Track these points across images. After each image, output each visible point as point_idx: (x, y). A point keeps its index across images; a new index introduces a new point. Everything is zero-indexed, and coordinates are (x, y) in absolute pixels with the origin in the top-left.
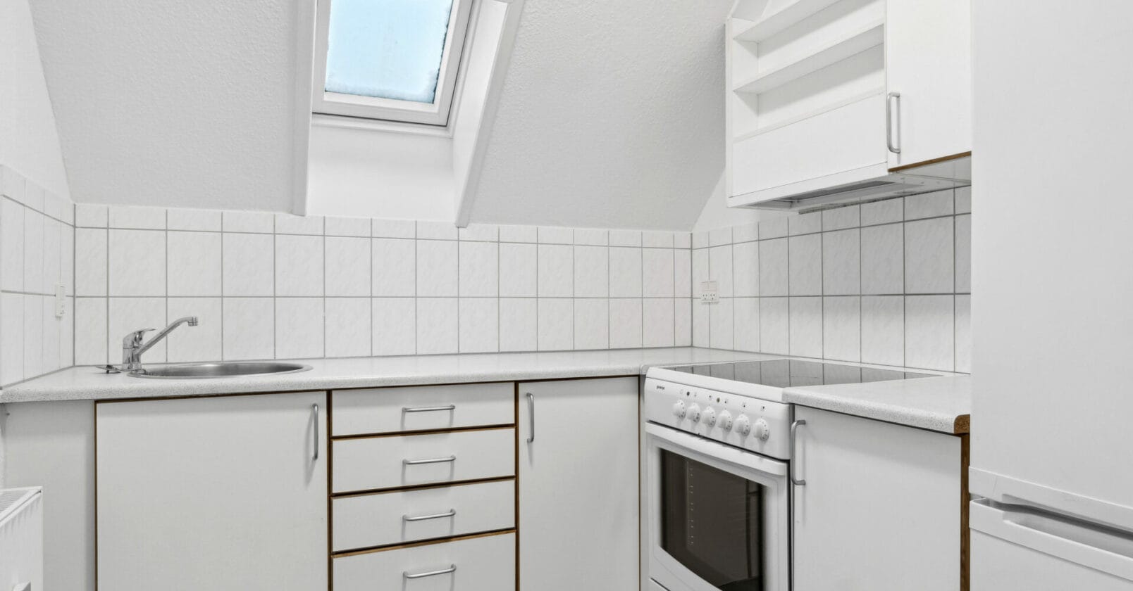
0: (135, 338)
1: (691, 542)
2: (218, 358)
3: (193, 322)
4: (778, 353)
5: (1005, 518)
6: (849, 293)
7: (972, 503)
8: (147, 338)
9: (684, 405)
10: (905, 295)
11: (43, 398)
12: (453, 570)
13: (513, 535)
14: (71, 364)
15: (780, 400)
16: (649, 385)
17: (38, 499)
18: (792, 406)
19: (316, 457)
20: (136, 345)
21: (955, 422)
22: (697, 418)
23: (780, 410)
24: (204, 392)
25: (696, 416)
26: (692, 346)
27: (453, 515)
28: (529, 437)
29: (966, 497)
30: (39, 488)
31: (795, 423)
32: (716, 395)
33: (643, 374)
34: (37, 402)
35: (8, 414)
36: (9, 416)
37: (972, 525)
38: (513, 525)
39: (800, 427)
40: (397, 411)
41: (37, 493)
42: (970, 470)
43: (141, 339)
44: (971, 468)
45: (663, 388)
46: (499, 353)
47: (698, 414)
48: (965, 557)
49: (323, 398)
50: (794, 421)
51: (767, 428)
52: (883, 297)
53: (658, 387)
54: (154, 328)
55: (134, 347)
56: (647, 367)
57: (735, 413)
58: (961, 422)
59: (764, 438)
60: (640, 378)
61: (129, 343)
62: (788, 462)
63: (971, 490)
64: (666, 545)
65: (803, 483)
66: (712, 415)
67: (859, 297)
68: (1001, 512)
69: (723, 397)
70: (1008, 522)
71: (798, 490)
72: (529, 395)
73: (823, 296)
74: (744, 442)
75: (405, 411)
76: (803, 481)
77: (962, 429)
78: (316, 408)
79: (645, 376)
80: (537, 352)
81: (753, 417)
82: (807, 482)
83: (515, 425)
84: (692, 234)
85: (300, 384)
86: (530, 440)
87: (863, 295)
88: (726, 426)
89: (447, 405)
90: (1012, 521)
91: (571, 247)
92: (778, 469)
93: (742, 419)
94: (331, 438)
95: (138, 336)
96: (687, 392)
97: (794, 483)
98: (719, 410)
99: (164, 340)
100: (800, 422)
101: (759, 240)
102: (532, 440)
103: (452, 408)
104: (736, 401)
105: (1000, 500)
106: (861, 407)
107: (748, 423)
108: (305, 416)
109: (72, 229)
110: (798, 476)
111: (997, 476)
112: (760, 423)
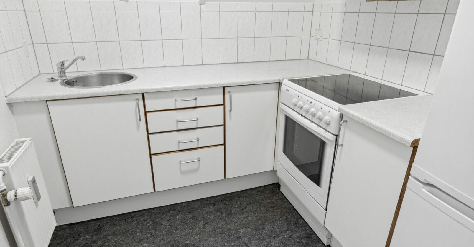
0: (61, 65)
1: (295, 151)
2: (99, 69)
3: (83, 59)
4: (345, 68)
5: (423, 188)
6: (383, 46)
7: (410, 177)
8: (66, 64)
9: (296, 101)
10: (409, 51)
11: (24, 101)
12: (199, 160)
13: (223, 147)
14: (39, 73)
15: (337, 110)
16: (283, 87)
17: (31, 143)
18: (342, 115)
19: (140, 120)
20: (62, 67)
21: (412, 143)
22: (301, 108)
23: (336, 114)
24: (90, 96)
25: (301, 107)
26: (308, 59)
27: (199, 140)
28: (229, 109)
29: (408, 174)
30: (30, 138)
31: (342, 122)
32: (311, 100)
33: (281, 82)
34: (22, 102)
35: (13, 106)
36: (13, 107)
37: (408, 185)
38: (223, 143)
39: (345, 123)
40: (173, 100)
41: (30, 141)
42: (413, 165)
43: (64, 65)
44: (413, 164)
45: (289, 91)
46: (220, 64)
47: (302, 106)
48: (403, 193)
49: (140, 97)
50: (342, 121)
51: (330, 120)
52: (399, 50)
53: (287, 90)
54: (67, 60)
55: (61, 68)
56: (283, 79)
57: (318, 110)
58: (414, 142)
59: (328, 124)
60: (280, 84)
61: (59, 66)
62: (337, 136)
63: (411, 173)
64: (284, 152)
65: (342, 146)
66: (308, 109)
67: (387, 49)
68: (422, 185)
69: (313, 101)
70: (424, 190)
71: (339, 148)
72: (229, 92)
73: (370, 45)
74: (320, 123)
75: (176, 100)
76: (342, 145)
77: (415, 145)
78: (138, 101)
79: (282, 83)
80: (237, 63)
81: (325, 114)
82: (343, 145)
83: (224, 105)
84: (313, 4)
85: (130, 91)
86: (230, 111)
87: (389, 48)
88: (313, 114)
89: (194, 98)
90: (426, 190)
91: (254, 13)
92: (333, 138)
93: (320, 114)
94: (146, 112)
95: (62, 64)
96: (298, 95)
97: (338, 146)
98: (311, 107)
99: (75, 63)
100: (344, 121)
101: (345, 12)
102: (231, 111)
103: (196, 99)
104: (319, 105)
105: (423, 181)
106: (372, 123)
107: (322, 116)
108: (133, 104)
109: (24, 12)
110: (340, 143)
111: (424, 171)
112: (327, 118)
